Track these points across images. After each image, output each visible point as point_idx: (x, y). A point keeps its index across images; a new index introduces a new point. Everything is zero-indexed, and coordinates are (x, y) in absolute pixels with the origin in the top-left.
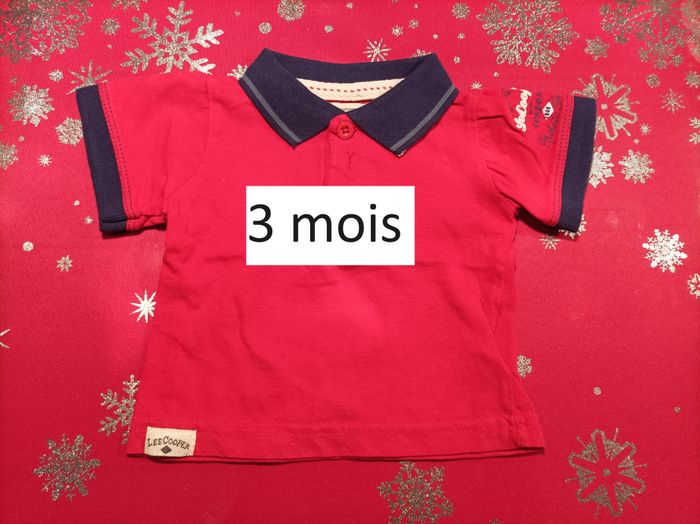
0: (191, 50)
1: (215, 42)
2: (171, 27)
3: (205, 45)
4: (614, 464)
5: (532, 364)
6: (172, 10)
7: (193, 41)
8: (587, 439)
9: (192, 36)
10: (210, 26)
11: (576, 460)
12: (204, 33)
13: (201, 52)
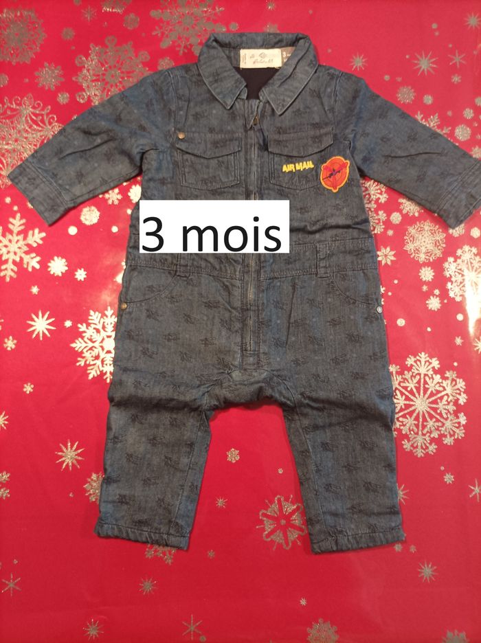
0: (26, 249)
1: (41, 242)
2: (11, 232)
3: (35, 245)
4: (288, 517)
5: (239, 454)
6: (11, 220)
7: (26, 242)
8: (272, 502)
9: (25, 239)
10: (37, 231)
11: (265, 515)
12: (33, 235)
13: (31, 250)
